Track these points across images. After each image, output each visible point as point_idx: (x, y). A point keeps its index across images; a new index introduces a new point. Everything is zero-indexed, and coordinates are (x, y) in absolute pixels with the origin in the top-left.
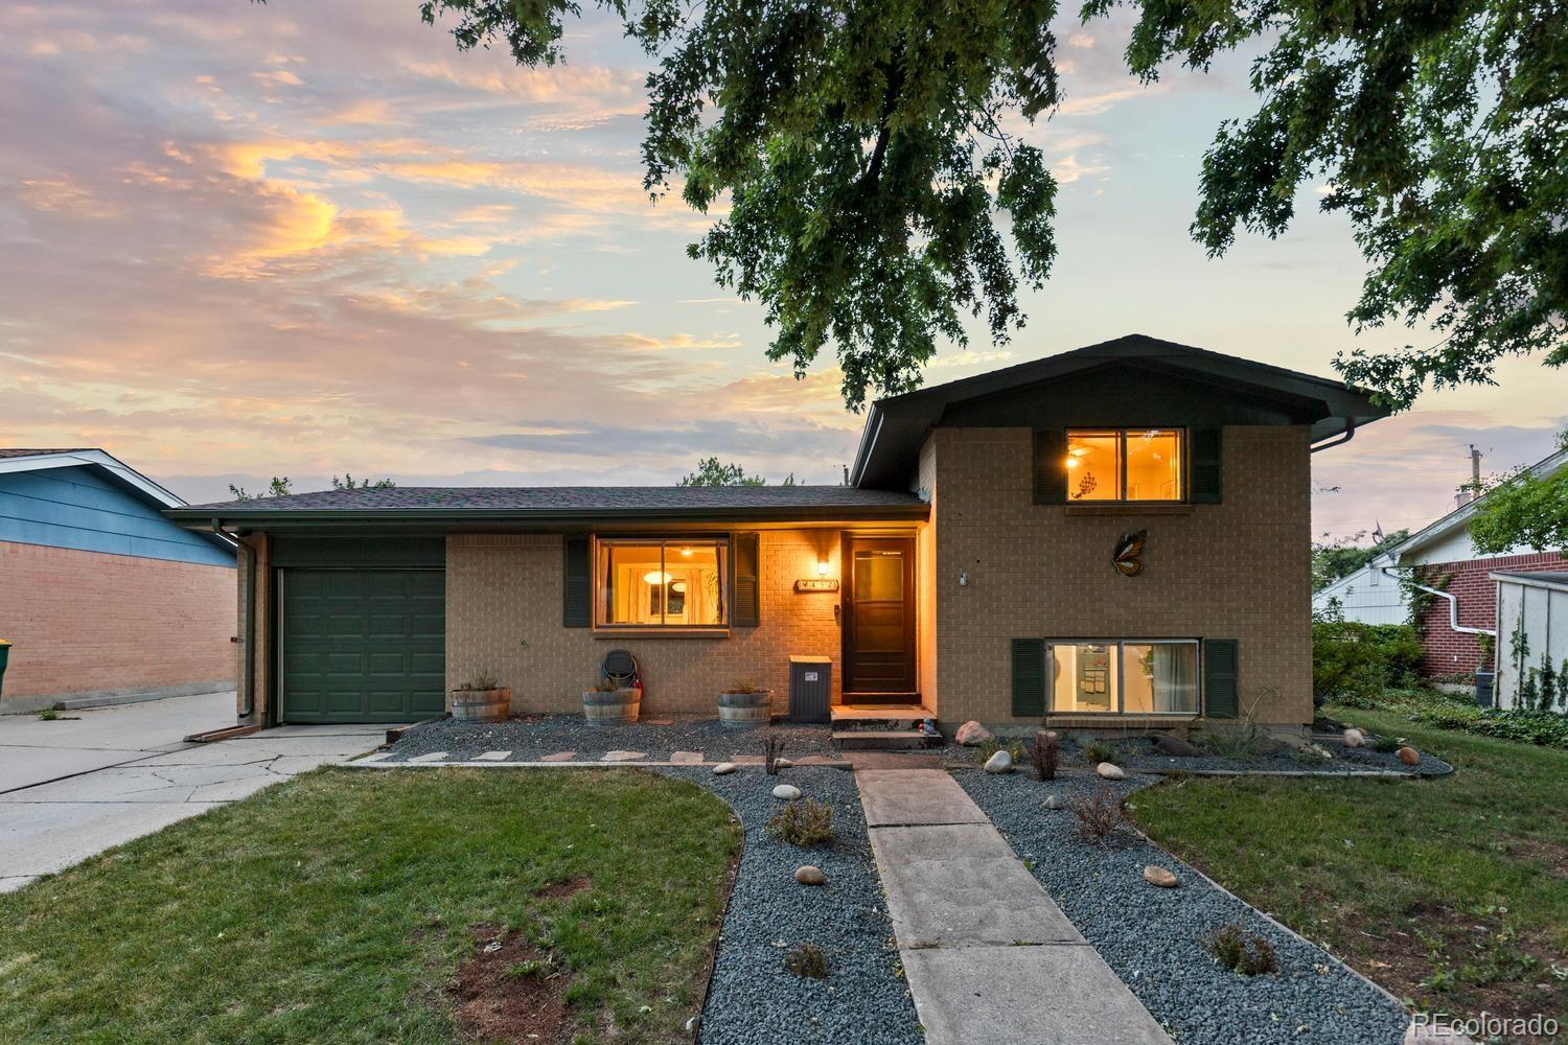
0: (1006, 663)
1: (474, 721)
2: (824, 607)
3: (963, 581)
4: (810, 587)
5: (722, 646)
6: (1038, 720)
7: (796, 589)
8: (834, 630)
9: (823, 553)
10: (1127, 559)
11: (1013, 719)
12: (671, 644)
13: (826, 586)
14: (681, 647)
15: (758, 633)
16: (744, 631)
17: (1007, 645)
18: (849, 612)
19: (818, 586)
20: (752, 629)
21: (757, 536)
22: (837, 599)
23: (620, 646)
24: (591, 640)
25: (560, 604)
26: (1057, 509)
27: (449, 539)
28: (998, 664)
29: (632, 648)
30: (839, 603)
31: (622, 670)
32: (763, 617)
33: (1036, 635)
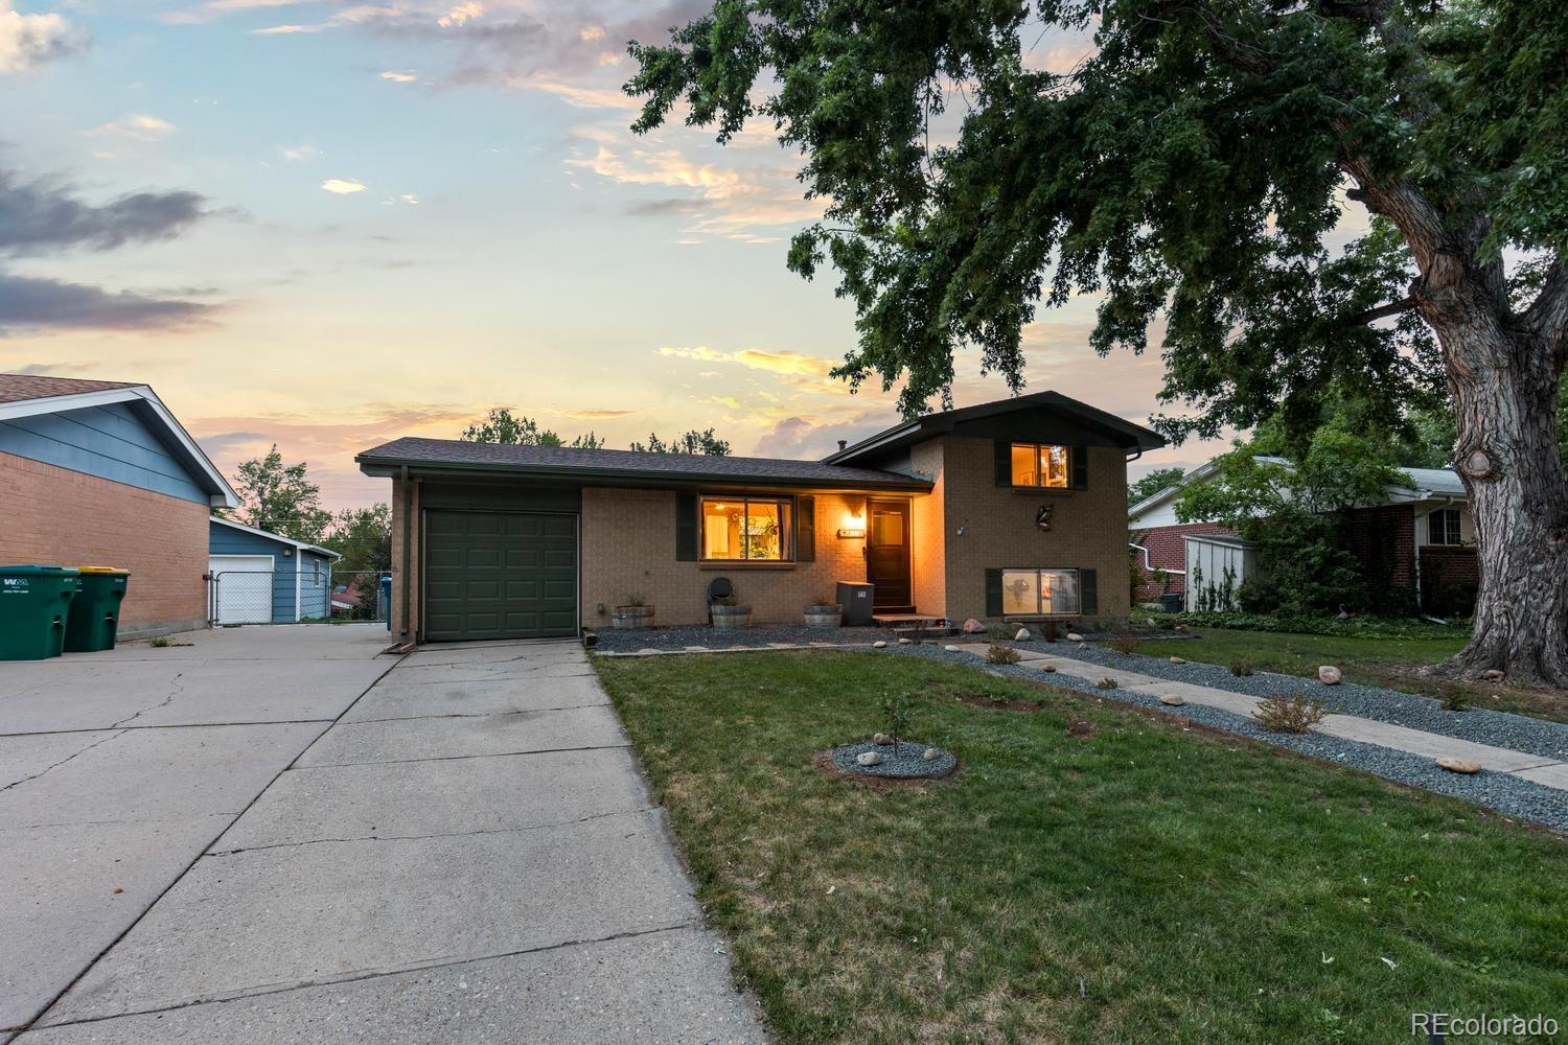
0: (982, 584)
1: (639, 629)
2: (856, 547)
3: (959, 532)
4: (847, 534)
5: (789, 575)
6: (1000, 619)
7: (839, 536)
8: (862, 563)
9: (854, 511)
10: (1044, 521)
11: (986, 618)
12: (755, 574)
13: (857, 534)
14: (761, 575)
15: (814, 565)
16: (804, 564)
17: (983, 572)
18: (871, 552)
19: (853, 534)
20: (809, 563)
21: (813, 498)
22: (864, 543)
23: (723, 575)
24: (697, 570)
25: (673, 544)
26: (1008, 490)
27: (585, 491)
28: (978, 584)
29: (729, 575)
30: (865, 545)
31: (720, 592)
32: (817, 555)
33: (998, 566)
